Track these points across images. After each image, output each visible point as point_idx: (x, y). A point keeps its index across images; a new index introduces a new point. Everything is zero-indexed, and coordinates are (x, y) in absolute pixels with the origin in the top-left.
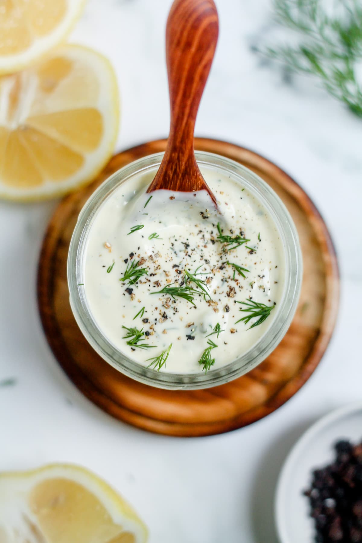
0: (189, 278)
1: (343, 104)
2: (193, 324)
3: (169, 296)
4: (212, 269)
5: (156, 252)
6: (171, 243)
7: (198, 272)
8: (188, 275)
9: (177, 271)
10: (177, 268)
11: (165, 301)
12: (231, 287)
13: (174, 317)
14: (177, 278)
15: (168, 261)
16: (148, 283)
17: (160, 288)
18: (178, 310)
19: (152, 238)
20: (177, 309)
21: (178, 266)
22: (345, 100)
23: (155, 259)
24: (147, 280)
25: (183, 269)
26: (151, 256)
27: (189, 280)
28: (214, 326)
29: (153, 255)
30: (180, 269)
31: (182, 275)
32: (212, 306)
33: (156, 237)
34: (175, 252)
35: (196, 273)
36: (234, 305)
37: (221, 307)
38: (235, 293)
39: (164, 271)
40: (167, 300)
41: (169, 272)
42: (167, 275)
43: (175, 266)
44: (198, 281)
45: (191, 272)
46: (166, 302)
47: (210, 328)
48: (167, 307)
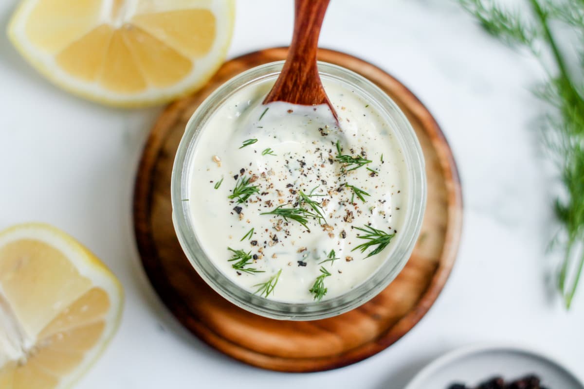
0: (303, 199)
1: (476, 20)
2: (306, 249)
3: (281, 217)
4: (329, 190)
5: (269, 169)
6: (286, 161)
7: (314, 193)
8: (302, 196)
9: (291, 191)
10: (291, 188)
11: (276, 222)
12: (348, 211)
13: (285, 241)
14: (290, 199)
15: (282, 179)
16: (259, 203)
17: (272, 209)
18: (290, 234)
19: (265, 154)
20: (289, 232)
21: (292, 186)
22: (478, 16)
23: (267, 177)
24: (258, 199)
25: (298, 189)
26: (263, 173)
27: (303, 201)
28: (328, 252)
29: (266, 172)
30: (294, 189)
31: (296, 195)
32: (327, 230)
33: (269, 153)
34: (290, 171)
35: (312, 194)
36: (351, 231)
37: (337, 232)
38: (353, 218)
39: (277, 190)
40: (279, 222)
41: (282, 191)
42: (280, 195)
43: (289, 186)
44: (313, 202)
45: (306, 193)
46: (278, 224)
47: (324, 254)
48: (278, 229)
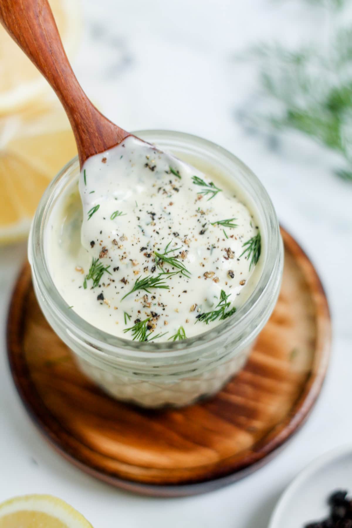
0: (160, 259)
2: (196, 305)
3: (143, 293)
4: (183, 240)
5: (120, 235)
6: (137, 217)
7: (169, 250)
8: (158, 256)
9: (145, 255)
10: (145, 251)
11: (142, 300)
13: (165, 313)
14: (146, 265)
15: (134, 244)
16: (113, 285)
17: (128, 287)
18: (164, 304)
19: (114, 217)
20: (162, 304)
21: (146, 249)
23: (120, 243)
24: (111, 280)
25: (152, 251)
26: (114, 241)
27: (161, 261)
28: (219, 295)
29: (117, 239)
30: (148, 251)
31: (152, 258)
32: (210, 278)
33: (120, 215)
34: (143, 231)
35: (167, 252)
37: (222, 275)
38: (233, 253)
39: (131, 260)
40: (144, 299)
41: (136, 260)
42: (134, 264)
43: (143, 249)
44: (170, 259)
45: (161, 252)
46: (145, 301)
47: (215, 299)
48: (148, 305)
